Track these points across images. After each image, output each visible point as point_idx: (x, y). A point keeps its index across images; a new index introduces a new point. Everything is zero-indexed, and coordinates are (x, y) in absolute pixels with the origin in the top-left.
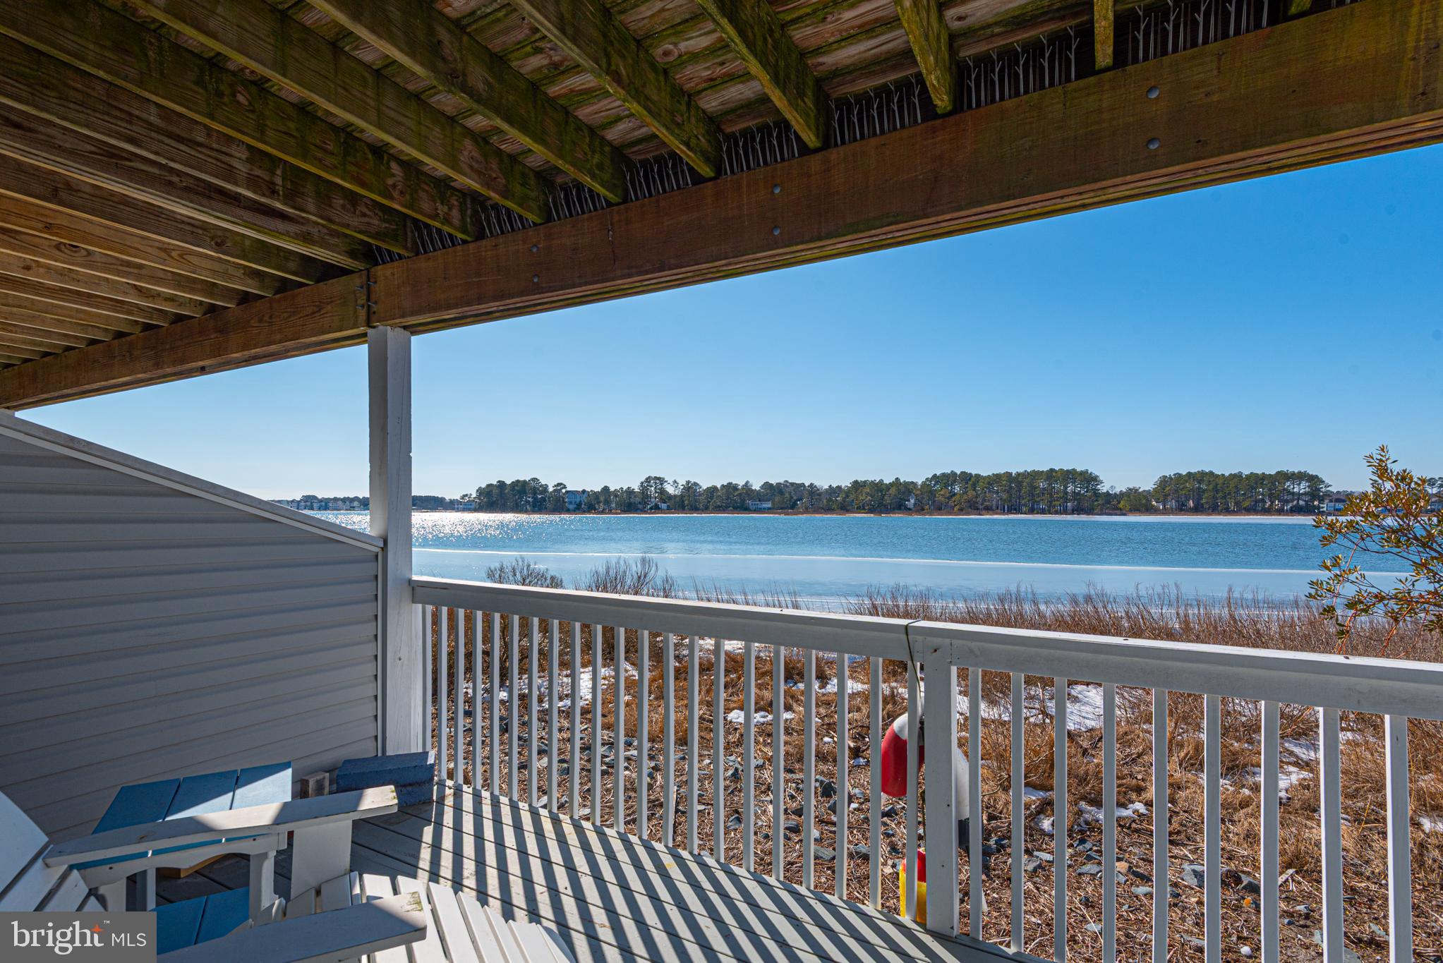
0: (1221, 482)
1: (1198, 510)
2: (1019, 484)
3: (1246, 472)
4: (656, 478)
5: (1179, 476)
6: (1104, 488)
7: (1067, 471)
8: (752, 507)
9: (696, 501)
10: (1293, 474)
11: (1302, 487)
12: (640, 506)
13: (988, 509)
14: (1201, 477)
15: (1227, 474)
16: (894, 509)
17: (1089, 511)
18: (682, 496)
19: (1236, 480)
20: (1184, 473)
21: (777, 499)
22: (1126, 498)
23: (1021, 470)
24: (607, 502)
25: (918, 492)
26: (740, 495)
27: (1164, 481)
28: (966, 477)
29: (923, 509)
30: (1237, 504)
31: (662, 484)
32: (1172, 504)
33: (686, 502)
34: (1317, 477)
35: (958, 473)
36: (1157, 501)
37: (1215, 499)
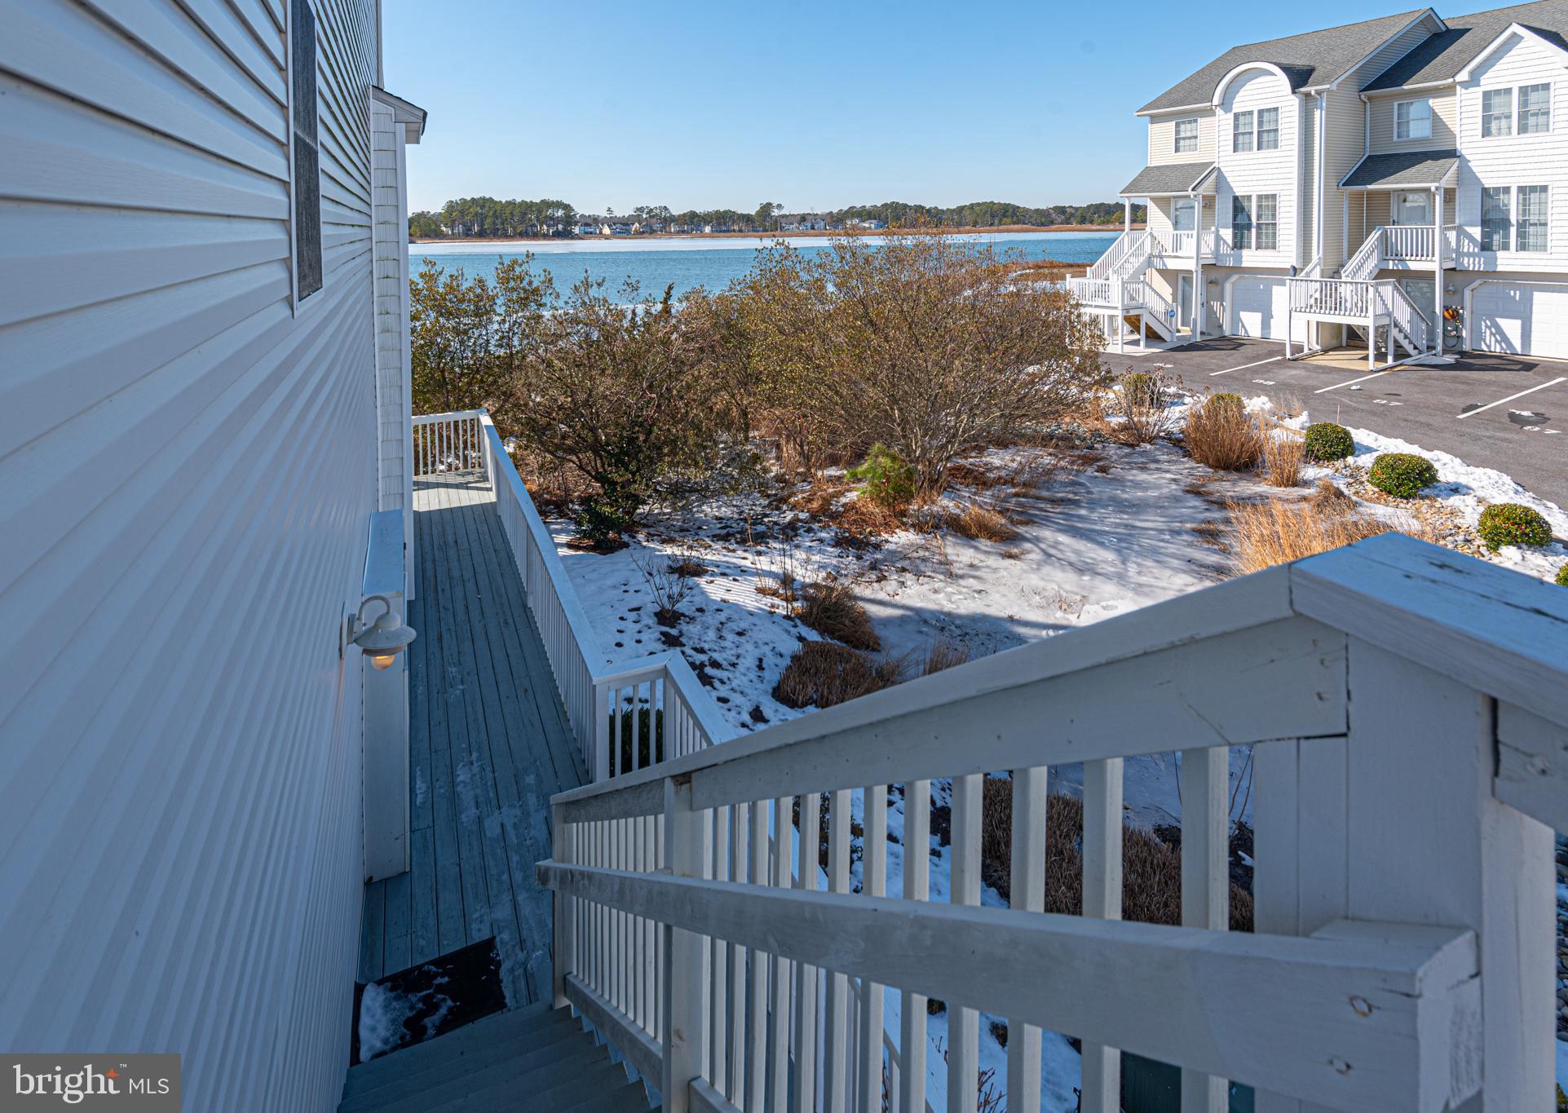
0: (498, 208)
1: (482, 235)
3: (519, 200)
5: (464, 201)
10: (552, 202)
11: (560, 213)
14: (484, 202)
15: (504, 201)
19: (510, 207)
20: (469, 199)
27: (451, 206)
30: (513, 228)
32: (459, 229)
34: (569, 206)
36: (446, 226)
37: (494, 223)
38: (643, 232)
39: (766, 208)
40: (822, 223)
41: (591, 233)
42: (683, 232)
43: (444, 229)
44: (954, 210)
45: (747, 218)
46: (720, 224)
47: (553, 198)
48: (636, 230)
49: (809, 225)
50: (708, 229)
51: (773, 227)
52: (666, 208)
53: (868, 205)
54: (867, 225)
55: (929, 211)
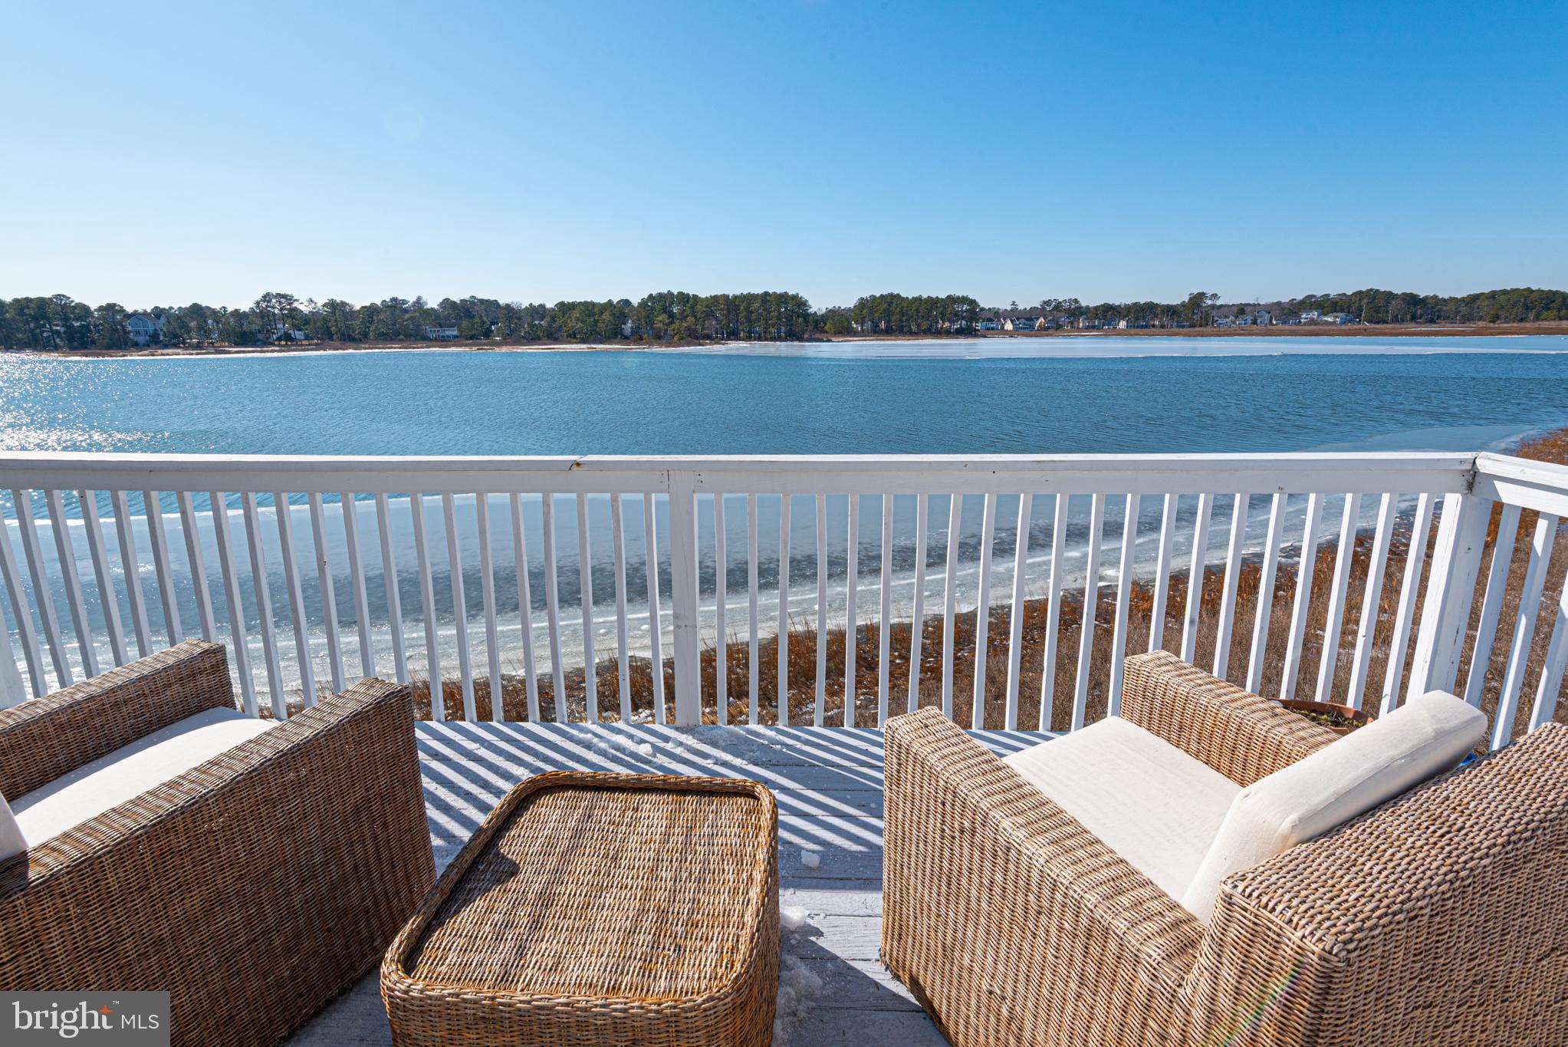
0: (905, 305)
1: (888, 332)
2: (737, 307)
3: (925, 296)
4: (279, 296)
5: (873, 297)
6: (812, 311)
7: (781, 295)
8: (433, 335)
9: (348, 327)
10: (958, 298)
11: (965, 309)
12: (260, 336)
13: (710, 338)
14: (892, 300)
15: (910, 297)
16: (609, 338)
17: (801, 339)
18: (325, 320)
19: (917, 303)
20: (878, 296)
21: (465, 324)
22: (830, 321)
23: (738, 293)
24: (203, 331)
25: (635, 317)
26: (411, 318)
27: (863, 304)
28: (683, 298)
29: (641, 339)
30: (918, 325)
31: (290, 304)
32: (868, 325)
33: (333, 329)
34: (974, 301)
35: (676, 293)
36: (856, 323)
37: (901, 321)
38: (1048, 328)
39: (1197, 299)
40: (1267, 316)
41: (993, 329)
42: (1093, 327)
43: (855, 326)
44: (1463, 299)
45: (1171, 311)
46: (1137, 319)
47: (959, 293)
48: (1040, 326)
49: (1249, 318)
50: (1122, 324)
51: (1204, 322)
52: (1076, 301)
53: (1334, 292)
54: (1330, 319)
55: (1425, 299)
